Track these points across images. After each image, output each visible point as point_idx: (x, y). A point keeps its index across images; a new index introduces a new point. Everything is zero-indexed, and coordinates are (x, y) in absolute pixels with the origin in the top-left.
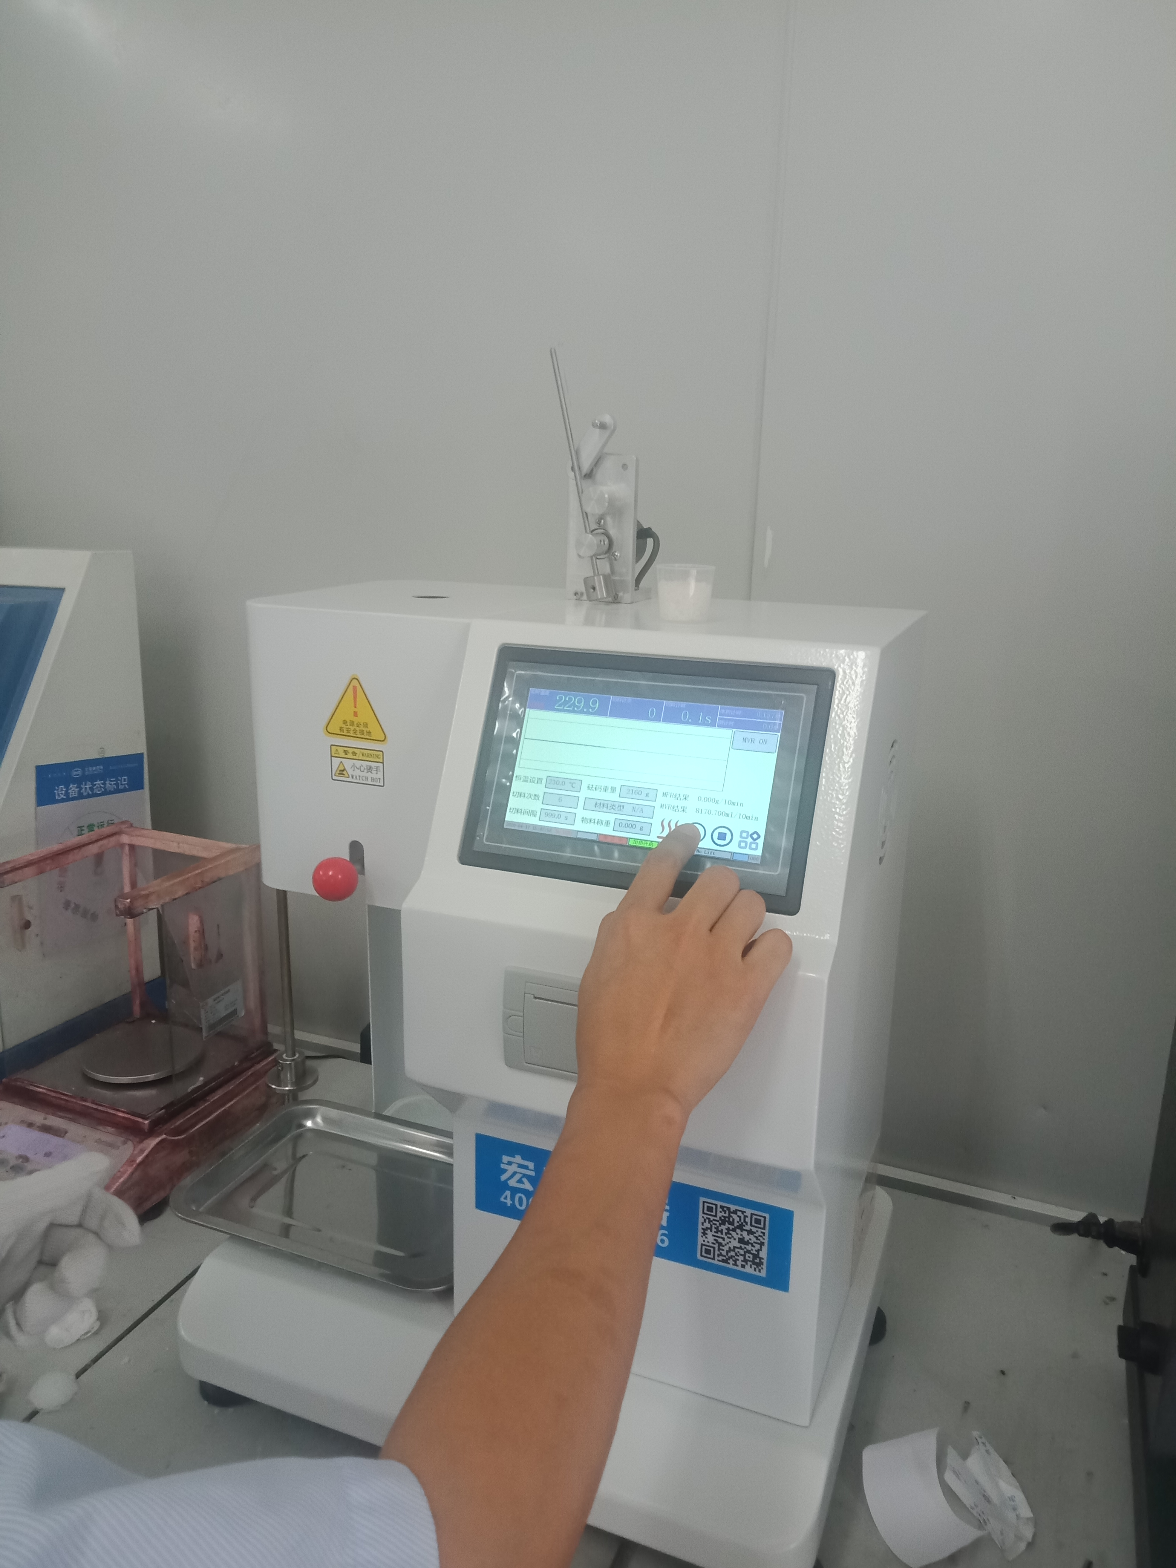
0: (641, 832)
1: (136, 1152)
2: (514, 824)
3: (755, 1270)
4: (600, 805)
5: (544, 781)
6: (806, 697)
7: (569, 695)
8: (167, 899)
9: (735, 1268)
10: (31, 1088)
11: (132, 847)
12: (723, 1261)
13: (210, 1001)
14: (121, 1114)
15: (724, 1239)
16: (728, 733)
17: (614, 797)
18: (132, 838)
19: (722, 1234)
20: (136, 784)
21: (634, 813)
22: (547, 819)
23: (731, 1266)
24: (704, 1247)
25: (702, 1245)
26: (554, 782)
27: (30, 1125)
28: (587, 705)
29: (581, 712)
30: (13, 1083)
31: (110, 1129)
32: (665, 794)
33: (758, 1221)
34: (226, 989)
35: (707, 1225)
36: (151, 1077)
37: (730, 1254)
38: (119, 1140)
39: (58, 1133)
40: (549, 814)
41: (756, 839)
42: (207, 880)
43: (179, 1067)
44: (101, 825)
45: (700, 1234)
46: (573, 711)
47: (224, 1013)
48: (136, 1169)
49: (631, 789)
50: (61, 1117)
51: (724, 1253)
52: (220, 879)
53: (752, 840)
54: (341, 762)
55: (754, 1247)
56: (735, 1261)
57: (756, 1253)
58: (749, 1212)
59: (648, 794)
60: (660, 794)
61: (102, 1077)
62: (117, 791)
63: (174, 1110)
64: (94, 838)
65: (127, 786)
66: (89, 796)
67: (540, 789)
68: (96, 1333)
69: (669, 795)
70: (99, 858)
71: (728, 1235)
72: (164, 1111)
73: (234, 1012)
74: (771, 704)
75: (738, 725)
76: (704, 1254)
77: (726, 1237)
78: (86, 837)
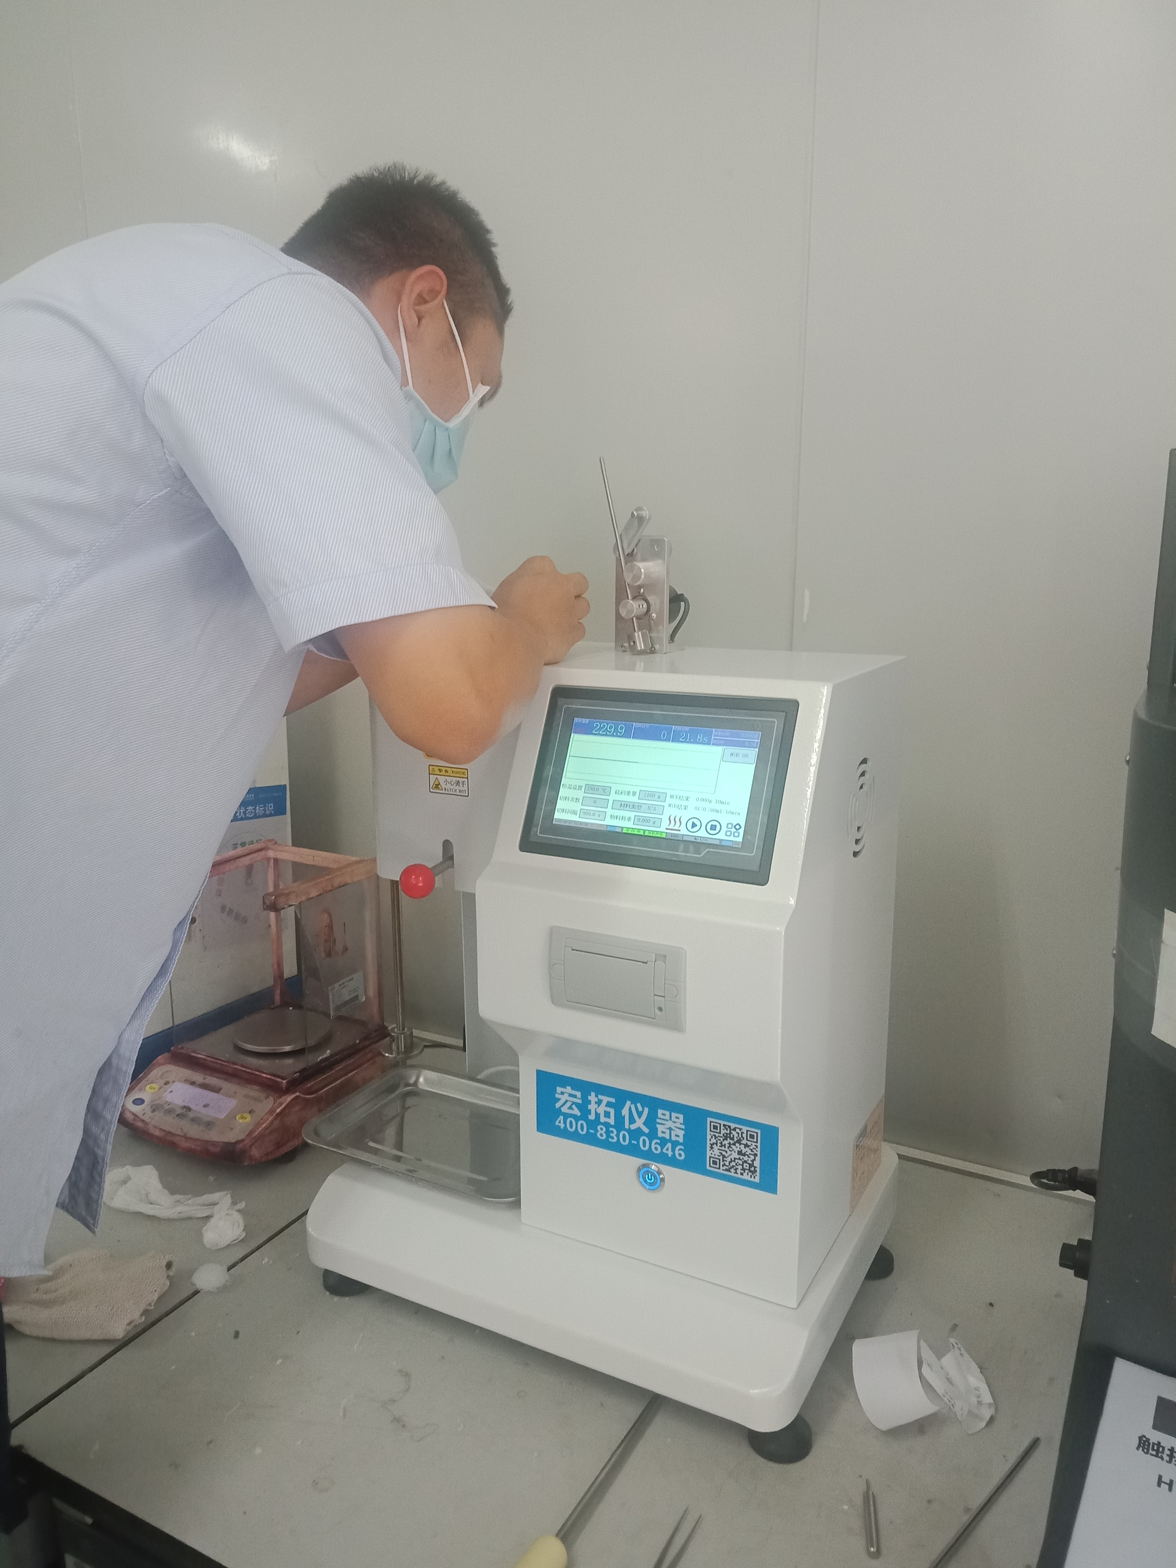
0: (653, 825)
1: (276, 1105)
2: (560, 820)
3: (751, 1177)
4: (624, 805)
5: (583, 789)
6: (776, 722)
7: (604, 722)
8: (304, 898)
9: (735, 1175)
10: (193, 1054)
11: (276, 861)
12: (726, 1170)
13: (337, 985)
14: (264, 1075)
15: (727, 1152)
16: (719, 749)
17: (635, 799)
18: (276, 853)
19: (725, 1147)
20: (280, 811)
21: (649, 811)
22: (585, 816)
23: (732, 1174)
24: (712, 1159)
25: (710, 1157)
26: (590, 788)
27: (193, 1083)
28: (616, 730)
29: (612, 735)
30: (180, 1051)
31: (256, 1087)
32: (671, 797)
33: (752, 1136)
34: (349, 978)
35: (713, 1140)
36: (287, 1048)
37: (731, 1164)
38: (263, 1096)
39: (217, 1090)
40: (586, 813)
41: (739, 829)
42: (336, 885)
43: (312, 1042)
44: (252, 843)
45: (708, 1148)
46: (606, 735)
47: (347, 998)
48: (275, 1118)
49: (647, 792)
50: (218, 1078)
51: (727, 1164)
52: (346, 884)
53: (735, 830)
54: (437, 778)
55: (750, 1157)
56: (736, 1169)
57: (751, 1163)
58: (745, 1129)
59: (660, 796)
60: (668, 796)
61: (249, 1047)
62: (265, 816)
63: (307, 1075)
64: (247, 851)
65: (273, 812)
66: (242, 819)
67: (580, 794)
68: (243, 1241)
69: (675, 797)
70: (250, 869)
71: (730, 1149)
72: (298, 1074)
73: (357, 997)
74: (752, 727)
75: (727, 743)
76: (712, 1165)
77: (728, 1150)
78: (240, 851)
